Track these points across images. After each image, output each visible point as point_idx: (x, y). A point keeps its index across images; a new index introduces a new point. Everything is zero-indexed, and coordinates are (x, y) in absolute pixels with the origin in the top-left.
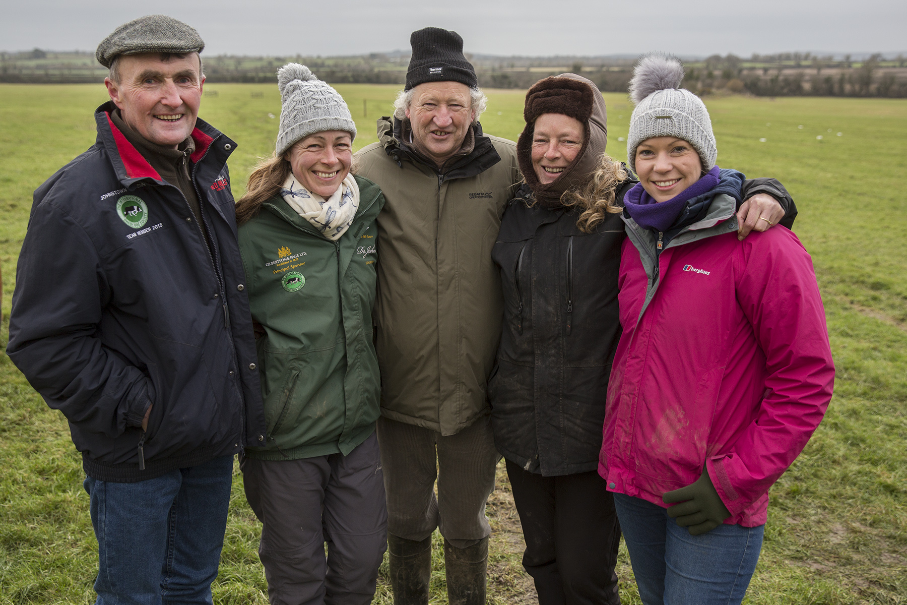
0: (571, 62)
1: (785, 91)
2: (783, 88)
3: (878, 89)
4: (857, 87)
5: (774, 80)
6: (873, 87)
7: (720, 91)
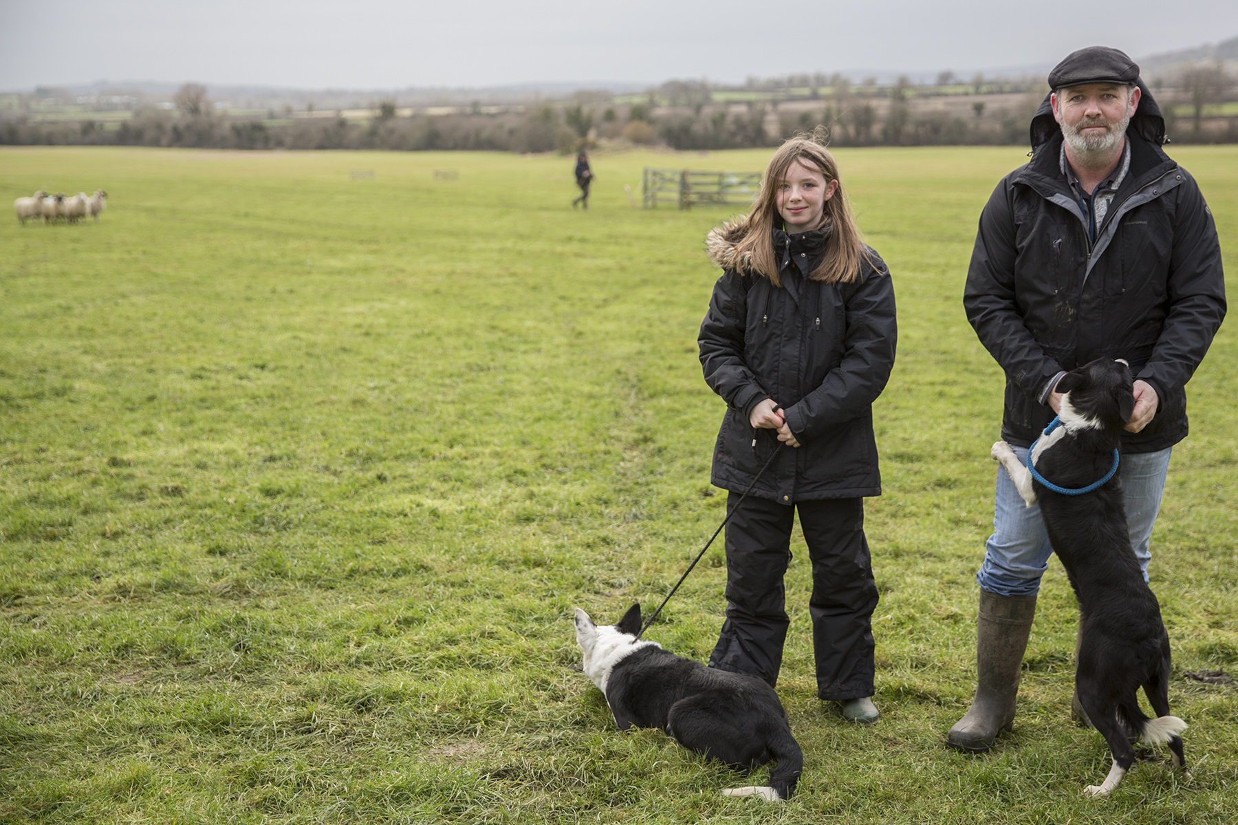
0: (377, 100)
1: (739, 139)
2: (733, 134)
3: (885, 133)
4: (851, 130)
5: (718, 121)
6: (876, 129)
7: (615, 143)
